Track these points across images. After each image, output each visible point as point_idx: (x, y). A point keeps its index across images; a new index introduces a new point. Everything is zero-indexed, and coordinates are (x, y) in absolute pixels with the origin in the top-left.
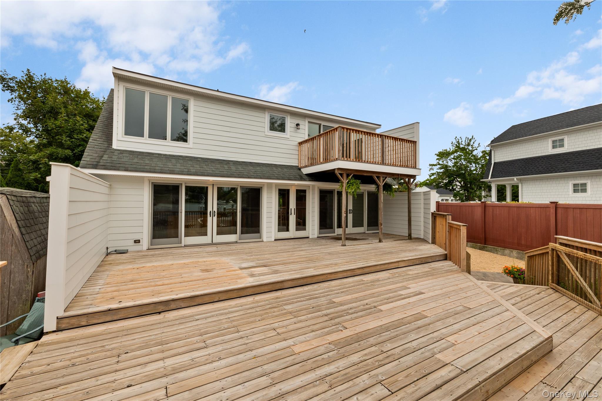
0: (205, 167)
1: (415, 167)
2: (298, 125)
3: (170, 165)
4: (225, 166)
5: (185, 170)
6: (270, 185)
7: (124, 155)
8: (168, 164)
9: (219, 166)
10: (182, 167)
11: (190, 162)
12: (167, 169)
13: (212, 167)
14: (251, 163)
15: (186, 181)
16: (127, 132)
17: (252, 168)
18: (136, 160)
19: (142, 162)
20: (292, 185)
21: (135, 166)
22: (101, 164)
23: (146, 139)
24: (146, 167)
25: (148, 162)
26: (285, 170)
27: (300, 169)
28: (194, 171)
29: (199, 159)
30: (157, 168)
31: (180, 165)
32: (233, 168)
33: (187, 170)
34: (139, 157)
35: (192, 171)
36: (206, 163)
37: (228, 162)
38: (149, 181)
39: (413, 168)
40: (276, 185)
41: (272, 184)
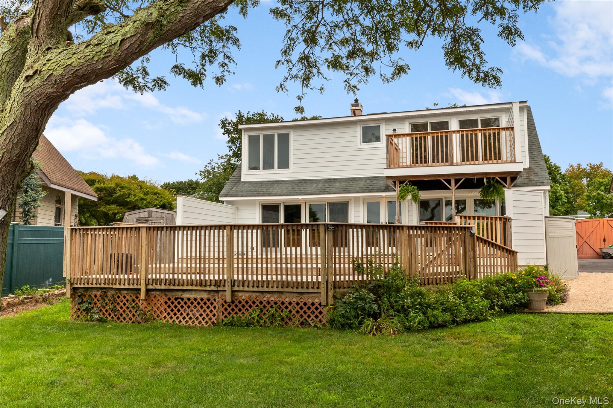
0: (297, 188)
1: (514, 162)
2: (395, 130)
4: (314, 185)
6: (356, 199)
7: (246, 185)
8: (270, 188)
9: (309, 185)
10: (279, 190)
12: (267, 192)
13: (302, 187)
14: (342, 179)
15: (284, 201)
17: (338, 184)
19: (254, 189)
21: (248, 193)
22: (230, 193)
23: (261, 171)
24: (254, 193)
25: (257, 189)
28: (286, 192)
29: (296, 182)
30: (261, 193)
31: (277, 188)
32: (320, 186)
33: (280, 192)
35: (284, 192)
37: (319, 181)
38: (259, 202)
39: (511, 162)
40: (364, 199)
41: (359, 197)
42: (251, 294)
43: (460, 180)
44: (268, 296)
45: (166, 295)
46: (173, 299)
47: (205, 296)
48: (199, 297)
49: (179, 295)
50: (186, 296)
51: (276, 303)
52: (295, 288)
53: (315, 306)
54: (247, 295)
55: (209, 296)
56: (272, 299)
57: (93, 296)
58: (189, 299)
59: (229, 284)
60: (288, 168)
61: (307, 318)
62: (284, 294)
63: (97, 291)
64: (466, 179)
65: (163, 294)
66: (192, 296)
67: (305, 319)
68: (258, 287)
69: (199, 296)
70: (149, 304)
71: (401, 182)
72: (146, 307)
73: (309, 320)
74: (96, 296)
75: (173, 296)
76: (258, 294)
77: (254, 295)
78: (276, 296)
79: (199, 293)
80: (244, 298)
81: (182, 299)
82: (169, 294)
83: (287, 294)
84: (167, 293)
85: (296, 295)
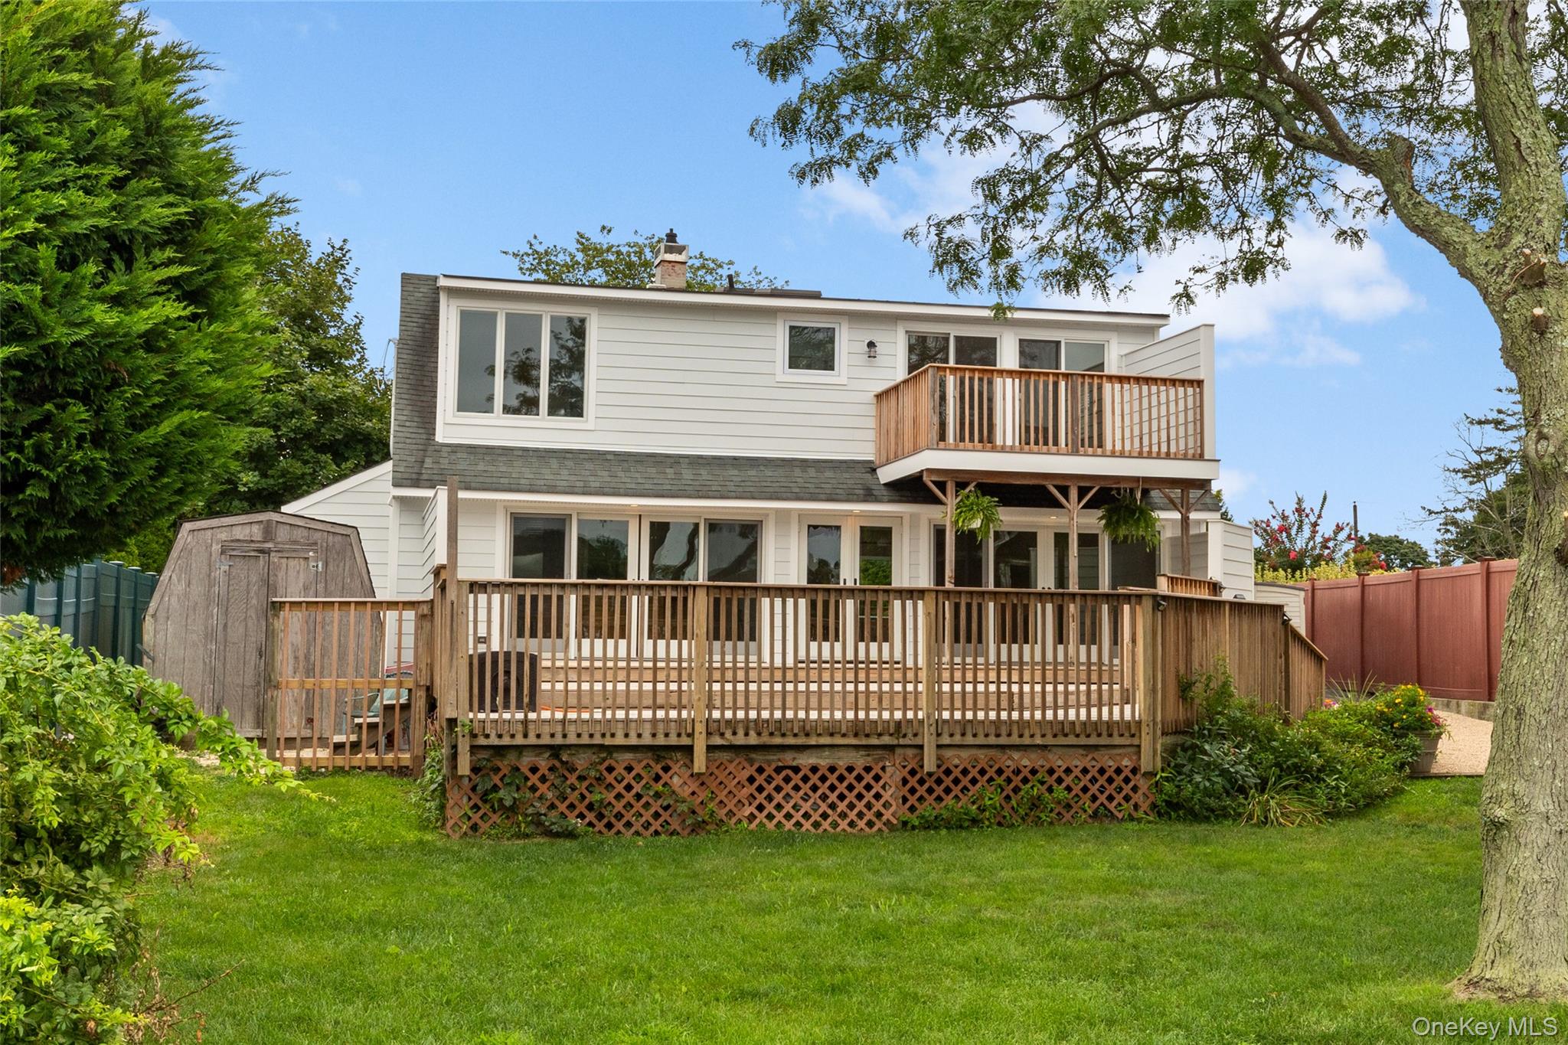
0: (621, 474)
1: (1201, 457)
2: (871, 345)
3: (547, 473)
4: (668, 470)
5: (578, 484)
6: (783, 516)
7: (459, 455)
8: (544, 471)
9: (654, 470)
10: (573, 478)
11: (588, 465)
12: (542, 482)
13: (637, 475)
14: (735, 458)
15: (581, 510)
16: (463, 406)
17: (736, 472)
18: (481, 467)
19: (493, 468)
20: (849, 514)
21: (481, 479)
22: (425, 477)
23: (498, 417)
24: (502, 480)
25: (503, 469)
26: (829, 474)
27: (874, 470)
28: (598, 484)
29: (609, 457)
30: (523, 481)
31: (566, 472)
32: (687, 474)
33: (581, 484)
34: (487, 458)
35: (593, 484)
36: (625, 465)
37: (675, 460)
38: (506, 508)
39: (1193, 458)
40: (802, 515)
41: (788, 511)
42: (974, 751)
43: (1090, 488)
44: (1016, 755)
45: (751, 762)
46: (769, 770)
47: (859, 760)
48: (841, 763)
49: (789, 758)
50: (806, 760)
51: (1034, 772)
52: (1082, 736)
53: (1122, 776)
54: (965, 754)
55: (869, 759)
56: (1026, 762)
57: (526, 771)
58: (814, 769)
59: (933, 729)
60: (581, 415)
61: (1106, 803)
62: (1054, 750)
63: (537, 755)
64: (1101, 489)
65: (741, 759)
66: (823, 761)
67: (1102, 804)
68: (998, 735)
69: (843, 760)
70: (703, 784)
71: (961, 486)
72: (693, 793)
73: (1112, 806)
74: (534, 770)
75: (769, 763)
76: (992, 752)
77: (981, 754)
78: (1033, 756)
79: (841, 753)
80: (956, 761)
81: (796, 770)
82: (759, 758)
83: (1060, 751)
84: (753, 756)
85: (1081, 751)
